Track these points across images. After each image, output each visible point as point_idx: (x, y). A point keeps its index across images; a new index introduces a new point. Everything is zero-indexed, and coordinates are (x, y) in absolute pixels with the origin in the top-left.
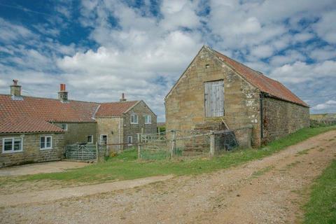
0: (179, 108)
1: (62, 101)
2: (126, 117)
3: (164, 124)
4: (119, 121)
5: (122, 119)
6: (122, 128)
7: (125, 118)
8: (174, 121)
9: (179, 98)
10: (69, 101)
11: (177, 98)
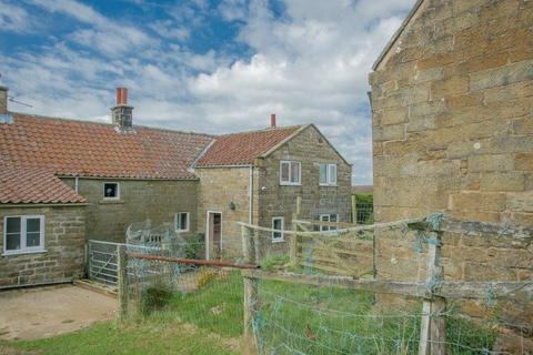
0: (439, 107)
1: (117, 129)
2: (266, 166)
3: (371, 189)
4: (247, 176)
5: (257, 172)
6: (256, 196)
7: (263, 169)
8: (410, 168)
9: (440, 59)
10: (137, 128)
11: (426, 63)
